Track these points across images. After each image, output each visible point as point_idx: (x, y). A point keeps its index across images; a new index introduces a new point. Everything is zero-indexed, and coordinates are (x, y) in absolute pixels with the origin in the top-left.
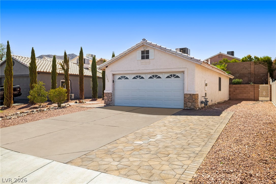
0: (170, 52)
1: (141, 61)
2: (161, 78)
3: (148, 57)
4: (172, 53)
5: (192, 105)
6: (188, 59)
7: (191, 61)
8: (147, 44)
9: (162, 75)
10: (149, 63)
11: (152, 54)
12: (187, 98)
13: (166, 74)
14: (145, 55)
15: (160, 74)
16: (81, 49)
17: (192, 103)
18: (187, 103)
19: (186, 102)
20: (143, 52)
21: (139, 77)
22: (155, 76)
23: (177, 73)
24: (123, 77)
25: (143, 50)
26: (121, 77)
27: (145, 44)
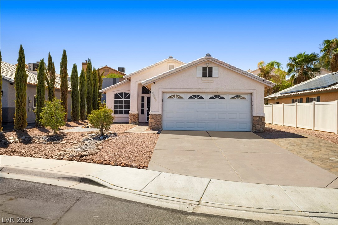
0: (241, 72)
1: (203, 78)
2: (224, 99)
3: (210, 75)
4: (243, 73)
5: (261, 128)
6: (260, 80)
7: (263, 83)
8: (213, 60)
9: (225, 95)
10: (212, 82)
11: (216, 71)
12: (256, 121)
13: (230, 94)
14: (207, 72)
15: (224, 94)
16: (65, 52)
17: (261, 126)
18: (256, 125)
19: (254, 124)
20: (204, 69)
21: (196, 96)
22: (217, 96)
23: (243, 95)
24: (176, 96)
25: (205, 66)
26: (173, 95)
27: (210, 60)
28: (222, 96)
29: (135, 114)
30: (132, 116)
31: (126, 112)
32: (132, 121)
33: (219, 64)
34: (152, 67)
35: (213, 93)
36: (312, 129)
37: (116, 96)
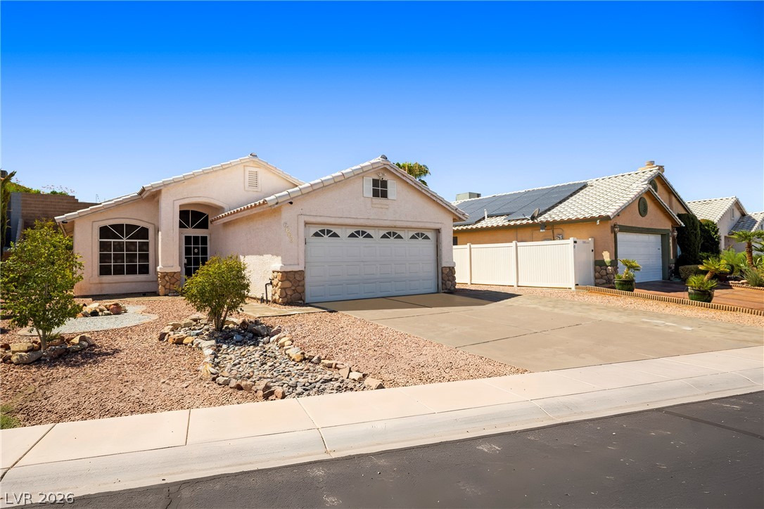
0: (429, 193)
1: (373, 200)
2: (402, 238)
4: (432, 194)
9: (403, 232)
10: (387, 207)
11: (392, 189)
12: (446, 274)
13: (410, 231)
14: (380, 190)
15: (401, 230)
17: (451, 282)
18: (446, 282)
19: (444, 281)
20: (375, 182)
21: (360, 233)
22: (391, 234)
23: (426, 231)
24: (326, 232)
25: (376, 178)
26: (321, 231)
27: (388, 167)
28: (399, 233)
29: (175, 273)
30: (167, 278)
31: (144, 269)
32: (166, 289)
33: (400, 175)
34: (214, 171)
35: (388, 227)
36: (514, 284)
37: (105, 232)
